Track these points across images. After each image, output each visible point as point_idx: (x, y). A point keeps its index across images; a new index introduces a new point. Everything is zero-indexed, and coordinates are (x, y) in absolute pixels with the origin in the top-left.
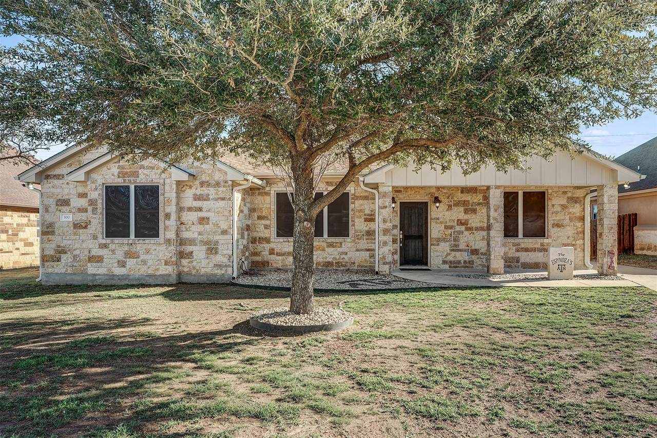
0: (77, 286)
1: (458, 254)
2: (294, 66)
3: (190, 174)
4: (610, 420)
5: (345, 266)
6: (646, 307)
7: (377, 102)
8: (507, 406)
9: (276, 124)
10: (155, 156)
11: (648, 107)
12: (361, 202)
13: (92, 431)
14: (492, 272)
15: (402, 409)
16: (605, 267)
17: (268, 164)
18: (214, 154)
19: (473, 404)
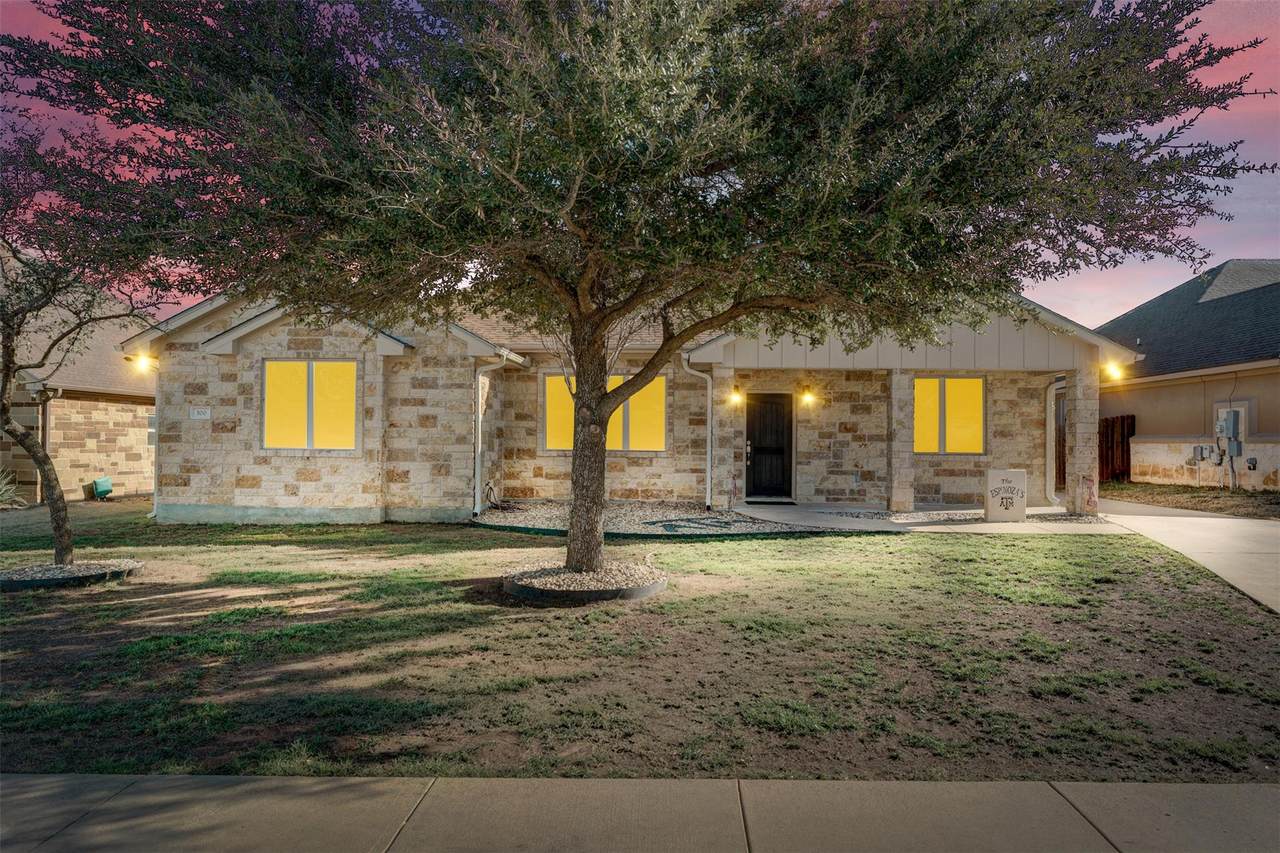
0: (216, 526)
1: (840, 479)
2: (577, 188)
3: (407, 346)
4: (1058, 737)
5: (658, 496)
6: (1138, 566)
7: (704, 241)
8: (900, 715)
9: (548, 270)
10: (353, 317)
11: (1131, 250)
12: (685, 392)
13: (251, 751)
14: (894, 509)
15: (737, 719)
16: (1078, 502)
17: (535, 332)
18: (448, 316)
19: (848, 712)
